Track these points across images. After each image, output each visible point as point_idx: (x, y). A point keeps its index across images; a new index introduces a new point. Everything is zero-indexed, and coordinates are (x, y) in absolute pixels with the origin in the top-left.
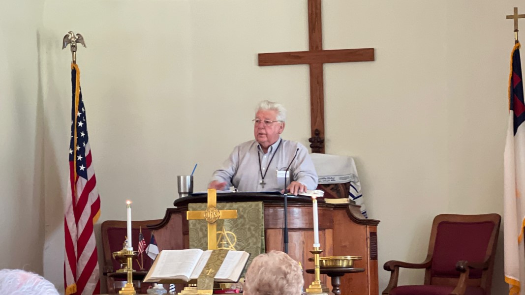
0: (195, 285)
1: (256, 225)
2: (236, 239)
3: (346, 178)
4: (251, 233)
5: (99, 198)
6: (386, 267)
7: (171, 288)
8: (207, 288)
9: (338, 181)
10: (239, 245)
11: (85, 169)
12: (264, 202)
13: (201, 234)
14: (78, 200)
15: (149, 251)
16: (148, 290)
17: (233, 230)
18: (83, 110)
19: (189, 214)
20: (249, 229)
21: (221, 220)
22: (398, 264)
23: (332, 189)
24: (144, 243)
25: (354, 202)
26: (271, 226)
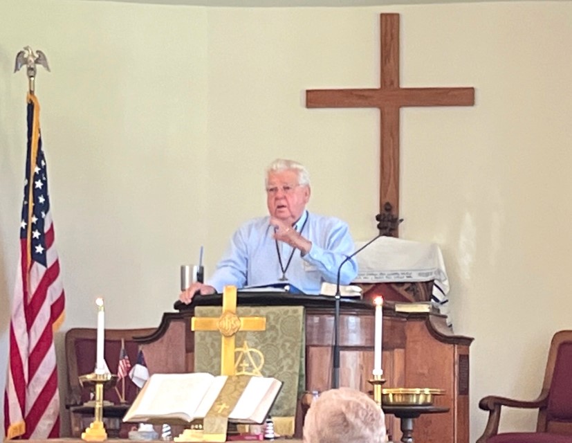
0: (200, 426)
1: (294, 340)
2: (262, 361)
3: (427, 275)
4: (285, 351)
5: (63, 294)
6: (483, 406)
7: (164, 430)
8: (217, 432)
9: (416, 278)
10: (267, 369)
11: (44, 252)
12: (306, 307)
13: (212, 352)
14: (30, 296)
15: (135, 374)
16: (131, 433)
17: (259, 347)
18: (43, 163)
19: (196, 322)
20: (283, 345)
21: (241, 332)
22: (500, 401)
23: (406, 290)
24: (127, 363)
25: (439, 310)
26: (315, 342)
